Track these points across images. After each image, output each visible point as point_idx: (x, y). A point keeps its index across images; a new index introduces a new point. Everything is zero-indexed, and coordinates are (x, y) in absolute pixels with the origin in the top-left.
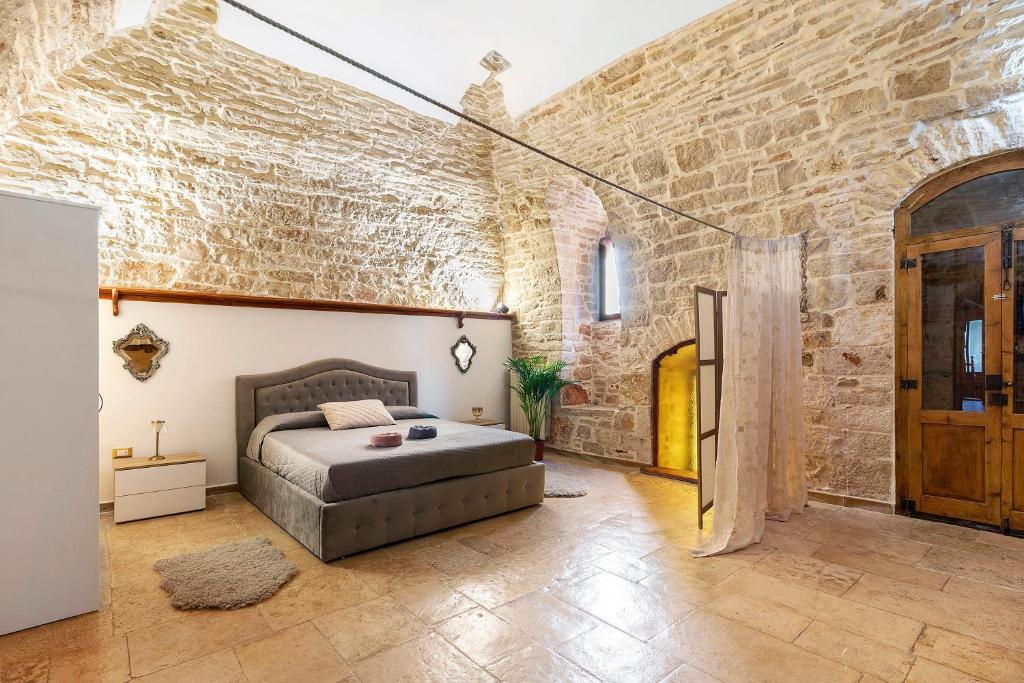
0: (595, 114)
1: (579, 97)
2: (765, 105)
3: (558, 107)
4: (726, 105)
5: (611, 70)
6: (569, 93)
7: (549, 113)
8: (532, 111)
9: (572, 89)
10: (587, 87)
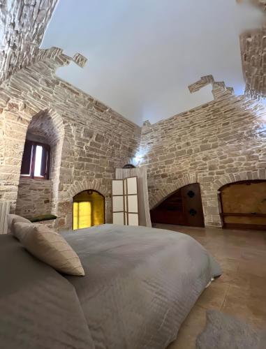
0: (86, 107)
1: (86, 99)
2: (116, 138)
3: (78, 94)
4: (111, 133)
5: (100, 103)
6: (85, 95)
7: (72, 91)
8: (67, 83)
9: (87, 95)
10: (91, 100)
